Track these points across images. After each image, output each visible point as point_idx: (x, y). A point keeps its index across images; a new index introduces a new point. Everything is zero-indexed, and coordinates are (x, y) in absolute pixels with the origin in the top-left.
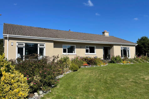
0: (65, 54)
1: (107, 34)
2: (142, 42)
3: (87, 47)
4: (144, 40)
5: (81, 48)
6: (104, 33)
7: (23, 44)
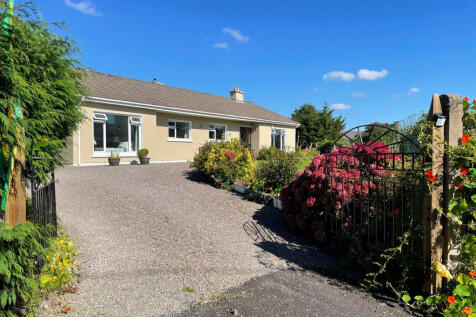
0: (171, 139)
1: (239, 97)
2: (304, 117)
3: (212, 127)
4: (307, 113)
5: (201, 127)
6: (233, 93)
7: (103, 117)
